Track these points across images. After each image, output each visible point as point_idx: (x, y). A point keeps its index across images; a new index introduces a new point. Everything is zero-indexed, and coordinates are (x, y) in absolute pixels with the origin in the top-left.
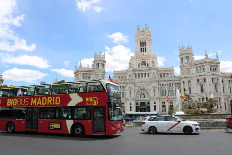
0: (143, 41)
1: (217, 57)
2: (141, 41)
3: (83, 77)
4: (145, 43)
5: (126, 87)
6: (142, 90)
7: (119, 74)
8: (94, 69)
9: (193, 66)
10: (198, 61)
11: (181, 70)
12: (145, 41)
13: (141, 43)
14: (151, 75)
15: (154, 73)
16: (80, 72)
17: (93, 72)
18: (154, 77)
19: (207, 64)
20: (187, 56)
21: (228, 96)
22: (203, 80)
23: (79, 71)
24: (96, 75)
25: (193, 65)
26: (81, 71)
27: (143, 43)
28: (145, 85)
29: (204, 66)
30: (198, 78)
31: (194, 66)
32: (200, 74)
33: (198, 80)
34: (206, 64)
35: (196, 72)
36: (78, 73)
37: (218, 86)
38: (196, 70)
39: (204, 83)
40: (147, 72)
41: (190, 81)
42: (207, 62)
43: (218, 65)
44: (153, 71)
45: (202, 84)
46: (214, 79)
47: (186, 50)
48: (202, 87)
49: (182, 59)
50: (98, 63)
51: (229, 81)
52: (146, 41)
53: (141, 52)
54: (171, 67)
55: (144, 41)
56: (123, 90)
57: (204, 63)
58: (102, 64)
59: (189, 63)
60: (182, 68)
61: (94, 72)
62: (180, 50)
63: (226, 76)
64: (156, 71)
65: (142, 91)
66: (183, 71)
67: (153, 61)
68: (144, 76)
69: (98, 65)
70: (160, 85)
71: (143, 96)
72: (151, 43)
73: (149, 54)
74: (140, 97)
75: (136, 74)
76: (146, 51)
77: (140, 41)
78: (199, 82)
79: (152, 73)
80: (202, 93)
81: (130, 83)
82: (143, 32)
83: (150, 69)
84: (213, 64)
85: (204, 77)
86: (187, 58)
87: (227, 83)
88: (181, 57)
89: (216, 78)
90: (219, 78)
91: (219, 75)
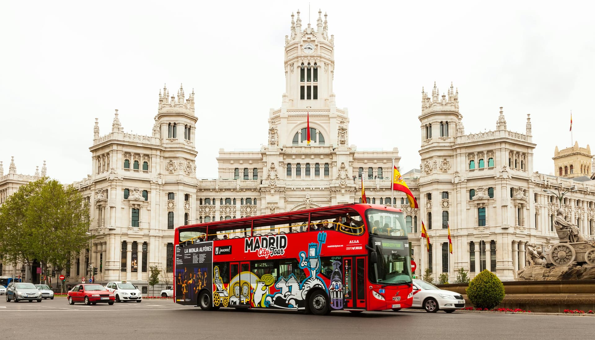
0: (309, 64)
1: (529, 128)
2: (303, 64)
3: (127, 165)
4: (316, 70)
5: (258, 202)
7: (237, 160)
8: (161, 139)
9: (459, 151)
10: (476, 137)
11: (423, 160)
12: (315, 64)
13: (302, 71)
14: (334, 171)
15: (343, 163)
16: (115, 147)
17: (156, 149)
18: (343, 176)
19: (503, 146)
20: (444, 119)
21: (547, 239)
22: (487, 192)
23: (112, 144)
24: (168, 161)
25: (460, 148)
26: (118, 144)
27: (309, 70)
28: (315, 200)
29: (491, 151)
30: (472, 185)
31: (463, 151)
32: (477, 174)
33: (472, 192)
34: (498, 146)
35: (468, 169)
36: (107, 150)
37: (525, 209)
38: (468, 162)
39: (488, 200)
40: (322, 161)
41: (447, 193)
42: (501, 143)
43: (530, 151)
44: (339, 160)
45: (483, 204)
46: (517, 190)
47: (444, 103)
48: (481, 211)
49: (428, 128)
50: (172, 123)
51: (552, 198)
52: (318, 64)
53: (302, 97)
54: (391, 150)
55: (312, 64)
56: (249, 210)
57: (495, 143)
58: (186, 126)
59: (449, 140)
60: (427, 156)
61: (161, 150)
62: (423, 102)
63: (546, 183)
64: (351, 159)
66: (431, 162)
67: (343, 129)
68: (313, 171)
69: (173, 127)
72: (332, 72)
73: (327, 108)
75: (289, 164)
76: (316, 97)
77: (300, 64)
78: (474, 198)
79: (339, 165)
80: (481, 228)
81: (272, 191)
82: (311, 36)
83: (332, 151)
84: (516, 149)
85: (490, 183)
86: (444, 126)
87: (546, 203)
88: (427, 122)
89: (521, 187)
90: (529, 188)
91: (530, 181)
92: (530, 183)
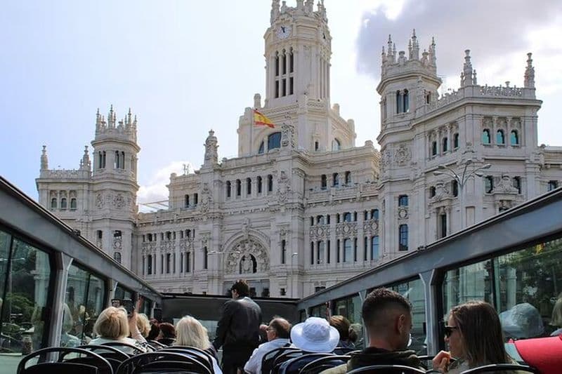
0: (284, 51)
2: (277, 53)
3: (54, 203)
4: (292, 57)
5: (195, 233)
6: (246, 241)
7: (185, 186)
9: (417, 131)
12: (291, 49)
13: (277, 60)
14: (275, 184)
15: (283, 173)
16: (40, 187)
17: (83, 184)
18: (283, 190)
19: (469, 110)
22: (449, 189)
24: (97, 195)
25: (418, 126)
27: (284, 59)
28: (253, 224)
30: (433, 180)
33: (433, 191)
35: (429, 155)
38: (430, 145)
39: (450, 200)
40: (265, 172)
42: (465, 107)
44: (280, 167)
45: (444, 207)
47: (402, 63)
50: (102, 151)
52: (294, 49)
53: (277, 95)
55: (288, 51)
56: (188, 244)
58: (117, 152)
59: (408, 117)
61: (89, 184)
64: (295, 164)
65: (247, 245)
67: (287, 126)
68: (254, 187)
69: (103, 156)
70: (308, 222)
71: (248, 264)
74: (238, 267)
75: (229, 182)
77: (274, 54)
79: (279, 175)
82: (285, 17)
83: (274, 159)
84: (497, 113)
89: (505, 173)
90: (526, 173)
91: (527, 162)
92: (528, 166)
